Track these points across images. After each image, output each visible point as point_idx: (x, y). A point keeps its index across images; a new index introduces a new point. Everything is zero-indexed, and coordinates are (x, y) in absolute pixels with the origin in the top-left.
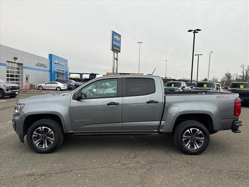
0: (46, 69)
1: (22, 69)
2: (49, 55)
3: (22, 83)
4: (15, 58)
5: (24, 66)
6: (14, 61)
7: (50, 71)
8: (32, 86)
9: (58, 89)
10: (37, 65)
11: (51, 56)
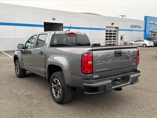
0: (140, 29)
1: (118, 32)
2: (145, 17)
3: (117, 42)
4: (113, 24)
5: (119, 29)
6: (111, 26)
7: (145, 31)
8: (125, 44)
9: (144, 46)
10: (131, 27)
11: (146, 18)
